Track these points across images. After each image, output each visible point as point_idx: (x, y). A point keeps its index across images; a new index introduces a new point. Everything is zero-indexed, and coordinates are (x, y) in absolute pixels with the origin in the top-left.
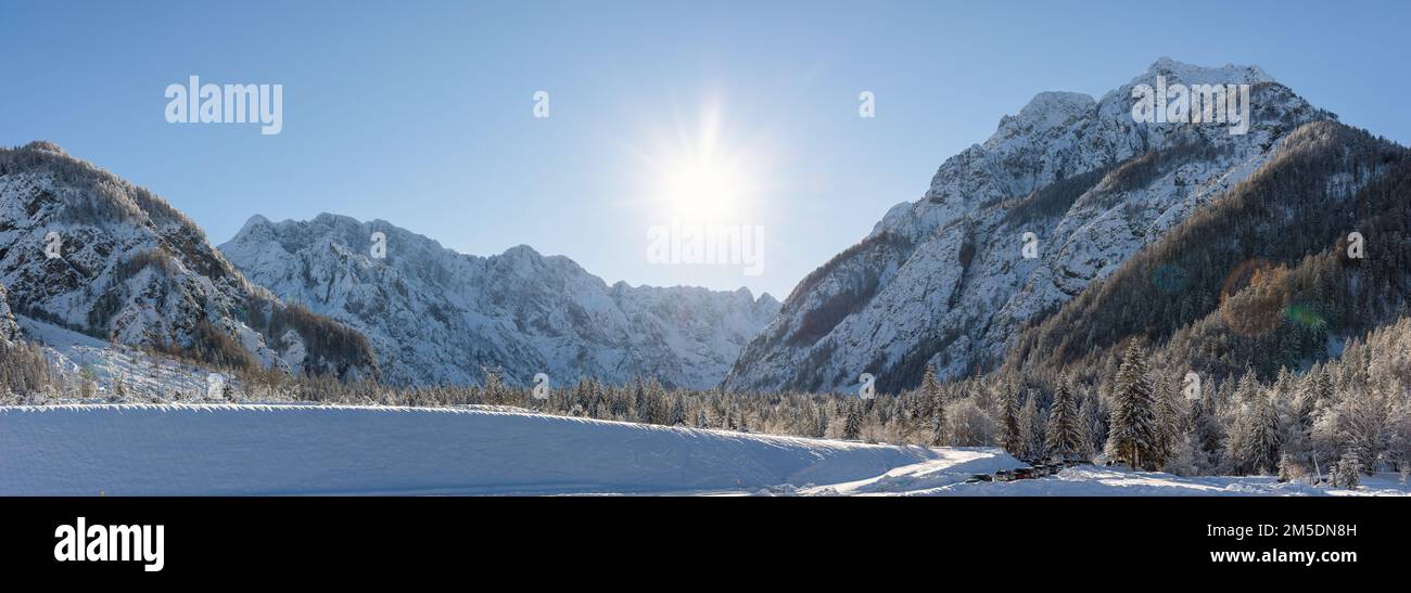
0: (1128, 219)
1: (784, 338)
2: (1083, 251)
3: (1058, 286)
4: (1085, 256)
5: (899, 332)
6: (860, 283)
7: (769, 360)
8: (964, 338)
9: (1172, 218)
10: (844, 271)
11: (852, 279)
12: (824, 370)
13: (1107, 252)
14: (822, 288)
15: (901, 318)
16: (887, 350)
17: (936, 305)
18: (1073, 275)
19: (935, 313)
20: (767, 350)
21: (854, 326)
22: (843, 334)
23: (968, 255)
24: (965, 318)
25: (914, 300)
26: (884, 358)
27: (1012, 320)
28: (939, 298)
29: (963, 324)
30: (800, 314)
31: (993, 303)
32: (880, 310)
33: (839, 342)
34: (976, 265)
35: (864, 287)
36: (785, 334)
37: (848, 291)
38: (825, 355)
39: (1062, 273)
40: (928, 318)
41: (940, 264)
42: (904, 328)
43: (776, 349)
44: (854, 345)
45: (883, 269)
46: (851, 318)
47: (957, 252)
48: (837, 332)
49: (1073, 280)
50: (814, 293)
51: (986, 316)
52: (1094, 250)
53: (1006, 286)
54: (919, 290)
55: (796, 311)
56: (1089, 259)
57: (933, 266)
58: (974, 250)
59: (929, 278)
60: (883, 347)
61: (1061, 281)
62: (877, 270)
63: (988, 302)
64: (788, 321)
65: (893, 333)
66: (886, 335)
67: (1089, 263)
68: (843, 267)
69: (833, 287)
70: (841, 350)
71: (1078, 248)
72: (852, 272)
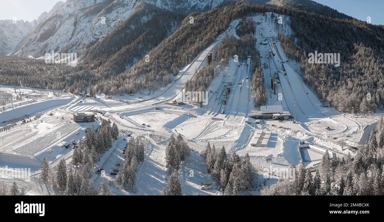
0: (107, 23)
1: (36, 40)
2: (98, 30)
3: (93, 37)
4: (98, 31)
5: (61, 41)
6: (52, 27)
7: (33, 45)
8: (75, 46)
9: (114, 25)
10: (48, 24)
11: (50, 26)
12: (46, 50)
13: (102, 30)
14: (44, 28)
15: (62, 38)
16: (59, 45)
17: (69, 36)
18: (96, 35)
19: (69, 37)
20: (33, 42)
21: (52, 39)
22: (50, 41)
23: (75, 24)
24: (75, 42)
25: (64, 34)
26: (59, 47)
27: (84, 44)
28: (70, 34)
29: (75, 43)
30: (39, 34)
31: (81, 38)
32: (57, 36)
33: (49, 43)
34: (77, 26)
35: (53, 27)
36: (36, 39)
37: (50, 29)
38: (46, 46)
39: (94, 34)
40: (67, 38)
41: (70, 26)
42: (63, 40)
43: (34, 42)
44: (52, 44)
45: (57, 23)
46: (51, 37)
47: (73, 23)
48: (48, 41)
49: (96, 36)
50: (42, 29)
51: (79, 41)
52: (100, 29)
53: (83, 34)
54: (66, 32)
55: (38, 33)
56: (99, 31)
57: (68, 26)
58: (77, 22)
59: (67, 29)
60: (58, 45)
61: (94, 36)
62: (55, 23)
63: (80, 38)
64: (37, 36)
65: (60, 42)
66: (59, 42)
67: (99, 32)
68: (48, 23)
69: (46, 28)
70: (49, 45)
71: (97, 29)
72: (50, 24)
